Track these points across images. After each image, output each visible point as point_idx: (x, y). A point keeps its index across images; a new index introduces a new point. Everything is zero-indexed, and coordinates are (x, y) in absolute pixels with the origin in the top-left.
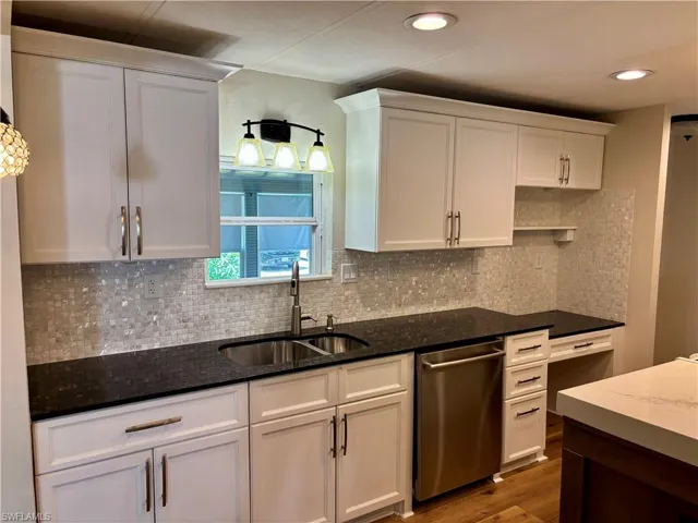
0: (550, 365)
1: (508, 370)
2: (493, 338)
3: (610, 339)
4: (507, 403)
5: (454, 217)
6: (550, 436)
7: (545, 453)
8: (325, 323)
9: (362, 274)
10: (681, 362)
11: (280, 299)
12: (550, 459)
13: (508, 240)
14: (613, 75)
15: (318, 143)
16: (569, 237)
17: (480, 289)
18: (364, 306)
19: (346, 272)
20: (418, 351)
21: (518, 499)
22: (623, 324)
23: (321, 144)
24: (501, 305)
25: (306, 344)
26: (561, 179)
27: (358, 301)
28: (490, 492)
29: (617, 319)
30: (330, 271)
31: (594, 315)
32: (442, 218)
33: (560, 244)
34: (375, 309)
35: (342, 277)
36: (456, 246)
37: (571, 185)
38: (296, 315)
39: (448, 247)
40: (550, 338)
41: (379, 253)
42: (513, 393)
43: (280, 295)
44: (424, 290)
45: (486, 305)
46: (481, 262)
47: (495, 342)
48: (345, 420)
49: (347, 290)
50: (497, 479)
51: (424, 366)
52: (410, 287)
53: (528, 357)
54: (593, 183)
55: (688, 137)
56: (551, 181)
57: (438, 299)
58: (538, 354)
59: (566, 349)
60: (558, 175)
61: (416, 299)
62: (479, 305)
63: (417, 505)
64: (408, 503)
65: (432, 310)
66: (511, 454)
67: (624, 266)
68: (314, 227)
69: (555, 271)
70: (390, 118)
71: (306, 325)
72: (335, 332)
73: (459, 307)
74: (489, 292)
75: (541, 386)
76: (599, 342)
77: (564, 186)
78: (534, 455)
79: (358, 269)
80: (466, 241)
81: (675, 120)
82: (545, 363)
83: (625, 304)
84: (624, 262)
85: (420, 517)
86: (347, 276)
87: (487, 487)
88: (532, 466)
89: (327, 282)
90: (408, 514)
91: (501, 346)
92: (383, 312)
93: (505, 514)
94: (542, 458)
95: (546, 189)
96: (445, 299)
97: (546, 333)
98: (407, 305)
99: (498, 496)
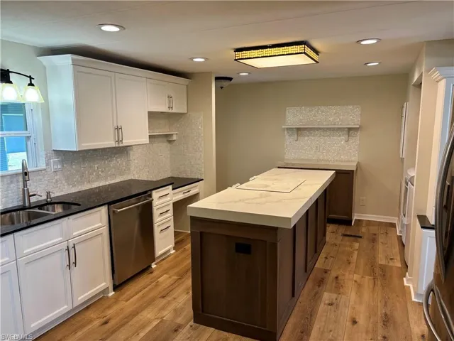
0: (174, 203)
1: (155, 209)
2: (146, 192)
3: (198, 187)
4: (155, 226)
5: (118, 129)
6: (177, 240)
7: (174, 248)
8: (45, 197)
9: (65, 165)
10: (229, 189)
11: (12, 185)
12: (177, 251)
13: (146, 140)
14: (192, 59)
15: (31, 84)
16: (174, 138)
17: (132, 168)
18: (69, 185)
19: (55, 164)
20: (109, 204)
21: (166, 272)
22: (202, 180)
23: (33, 85)
24: (144, 176)
25: (37, 210)
26: (169, 108)
27: (63, 182)
28: (151, 273)
29: (200, 178)
30: (45, 165)
31: (190, 177)
32: (112, 130)
33: (170, 142)
34: (75, 186)
35: (53, 168)
36: (121, 145)
37: (174, 111)
38: (26, 194)
39: (117, 145)
40: (173, 189)
41: (79, 151)
42: (158, 220)
43: (12, 182)
44: (102, 172)
45: (136, 177)
46: (131, 153)
47: (147, 194)
48: (74, 247)
49: (57, 175)
50: (154, 266)
51: (114, 211)
52: (95, 171)
53: (163, 201)
54: (184, 110)
55: (222, 88)
56: (164, 109)
57: (110, 176)
58: (168, 198)
59: (179, 195)
60: (167, 106)
61: (98, 177)
62: (133, 178)
63: (115, 288)
64: (111, 288)
65: (107, 183)
66: (159, 251)
67: (201, 151)
68: (28, 138)
69: (169, 156)
70: (78, 72)
71: (33, 199)
72: (53, 201)
73: (122, 180)
74: (137, 170)
75: (170, 214)
76: (194, 189)
77: (170, 111)
78: (169, 251)
79: (62, 162)
80: (126, 142)
81: (217, 79)
82: (171, 202)
83: (203, 170)
84: (201, 149)
85: (118, 293)
86: (55, 167)
87: (150, 271)
88: (168, 256)
89: (43, 172)
90: (112, 294)
91: (150, 196)
92: (80, 187)
93: (160, 279)
94: (173, 252)
95: (162, 113)
96: (114, 176)
97: (171, 187)
98: (93, 182)
99: (155, 274)
